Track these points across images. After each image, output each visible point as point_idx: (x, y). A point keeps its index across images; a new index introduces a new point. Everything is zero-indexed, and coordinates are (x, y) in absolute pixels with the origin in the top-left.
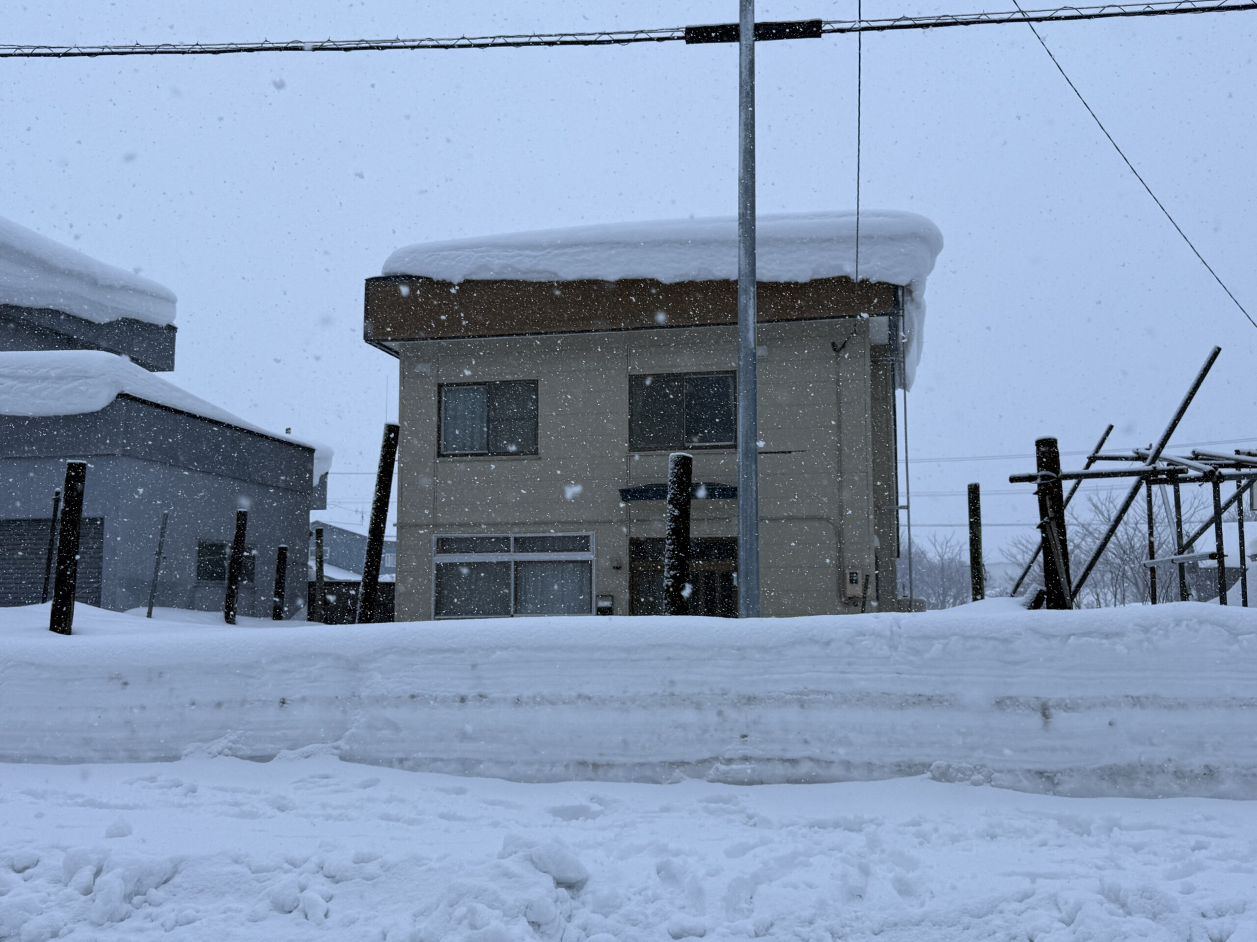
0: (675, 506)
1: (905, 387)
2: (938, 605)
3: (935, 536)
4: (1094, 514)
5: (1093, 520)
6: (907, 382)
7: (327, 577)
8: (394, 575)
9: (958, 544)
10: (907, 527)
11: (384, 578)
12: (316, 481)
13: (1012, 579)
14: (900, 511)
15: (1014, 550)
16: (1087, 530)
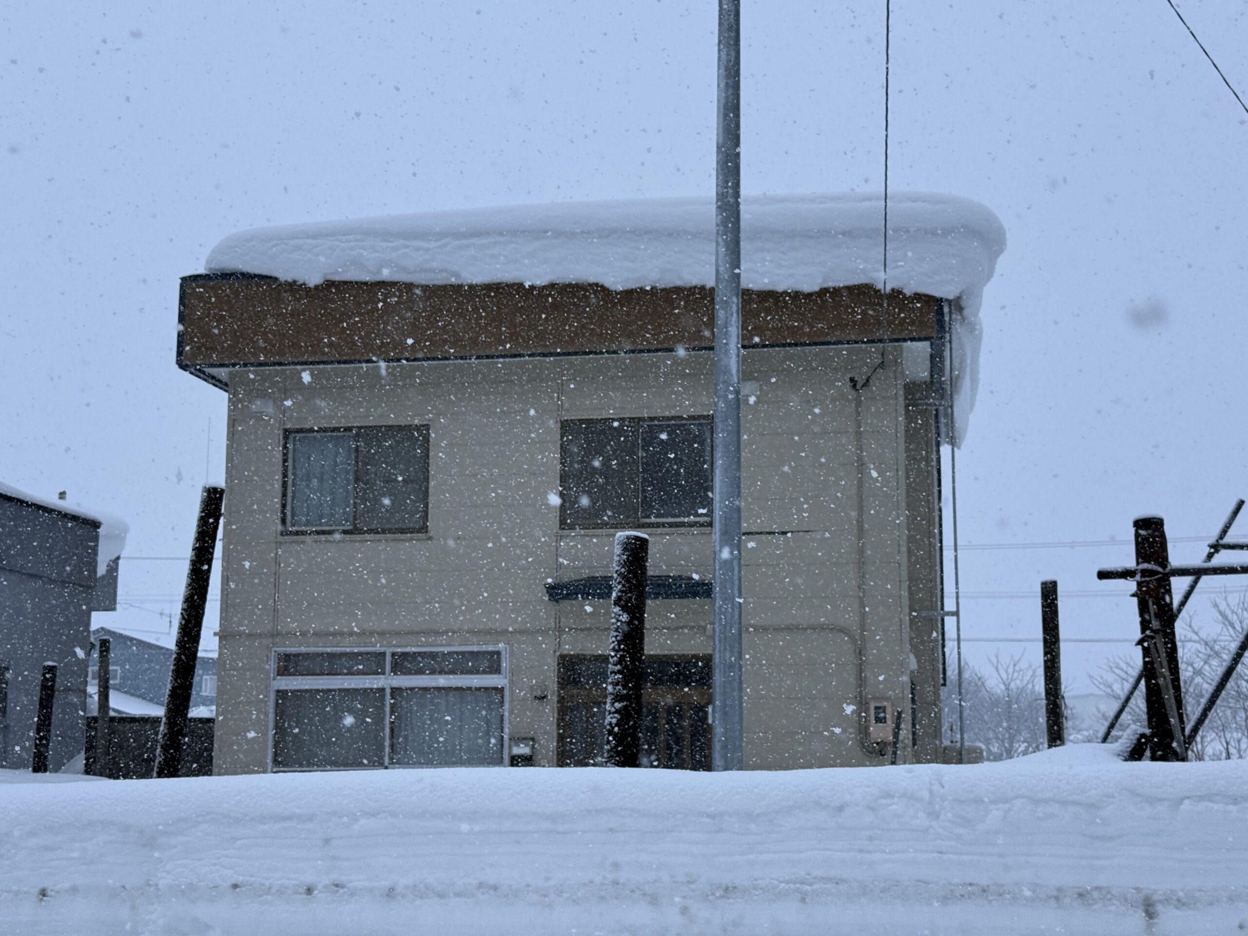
0: (624, 609)
1: (953, 442)
2: (1001, 754)
3: (997, 656)
4: (1221, 625)
5: (1220, 635)
6: (956, 434)
7: (114, 710)
8: (214, 708)
9: (1030, 666)
10: (956, 643)
11: (197, 712)
12: (101, 570)
13: (1105, 717)
14: (947, 619)
15: (1110, 678)
16: (1212, 649)
